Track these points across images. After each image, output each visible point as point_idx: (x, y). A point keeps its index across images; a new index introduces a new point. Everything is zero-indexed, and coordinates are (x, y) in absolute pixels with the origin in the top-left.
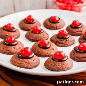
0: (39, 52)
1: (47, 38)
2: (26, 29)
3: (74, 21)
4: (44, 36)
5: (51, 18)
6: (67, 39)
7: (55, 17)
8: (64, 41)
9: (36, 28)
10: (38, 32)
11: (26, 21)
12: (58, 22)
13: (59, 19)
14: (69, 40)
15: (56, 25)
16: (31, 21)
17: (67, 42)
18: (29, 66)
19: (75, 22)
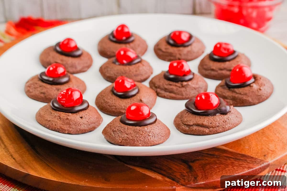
0: (106, 102)
1: (142, 78)
2: (109, 53)
3: (219, 43)
4: (138, 73)
5: (172, 35)
6: (185, 83)
7: (180, 33)
8: (176, 86)
9: (122, 53)
10: (125, 62)
11: (114, 37)
12: (187, 44)
13: (190, 37)
14: (188, 84)
15: (179, 50)
16: (124, 38)
17: (183, 89)
18: (66, 127)
19: (218, 46)
